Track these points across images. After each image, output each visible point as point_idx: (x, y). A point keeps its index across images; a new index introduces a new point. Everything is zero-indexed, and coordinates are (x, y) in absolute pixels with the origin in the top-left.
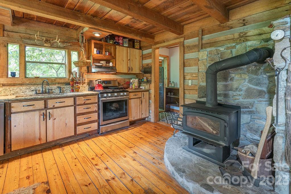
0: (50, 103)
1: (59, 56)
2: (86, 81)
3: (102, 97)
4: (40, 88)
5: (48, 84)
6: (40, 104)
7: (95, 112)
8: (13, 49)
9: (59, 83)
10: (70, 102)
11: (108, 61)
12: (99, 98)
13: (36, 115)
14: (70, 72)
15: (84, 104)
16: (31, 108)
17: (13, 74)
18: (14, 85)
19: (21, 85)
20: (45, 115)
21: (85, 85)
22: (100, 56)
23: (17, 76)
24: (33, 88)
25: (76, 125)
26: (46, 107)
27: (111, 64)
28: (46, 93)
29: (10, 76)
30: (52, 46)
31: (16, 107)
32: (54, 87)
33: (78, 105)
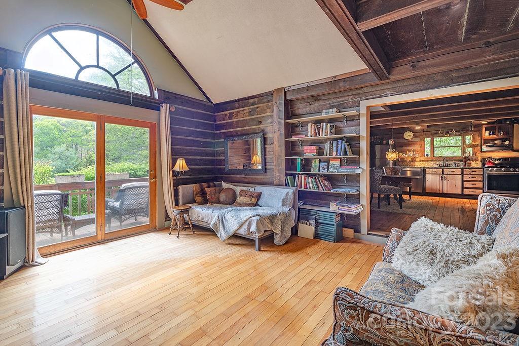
0: (446, 171)
1: (456, 140)
2: (479, 159)
3: (487, 170)
4: (442, 163)
5: (447, 161)
6: (440, 171)
7: (480, 181)
8: (428, 140)
9: (455, 160)
10: (459, 171)
11: (503, 140)
12: (484, 171)
13: (437, 177)
14: (464, 152)
15: (470, 174)
16: (435, 173)
17: (427, 155)
18: (428, 161)
19: (431, 161)
20: (442, 177)
21: (477, 162)
22: (492, 137)
23: (429, 156)
24: (438, 163)
25: (463, 188)
26: (443, 173)
27: (507, 143)
28: (445, 166)
29: (426, 156)
30: (450, 135)
31: (428, 171)
32: (451, 163)
33: (465, 175)
